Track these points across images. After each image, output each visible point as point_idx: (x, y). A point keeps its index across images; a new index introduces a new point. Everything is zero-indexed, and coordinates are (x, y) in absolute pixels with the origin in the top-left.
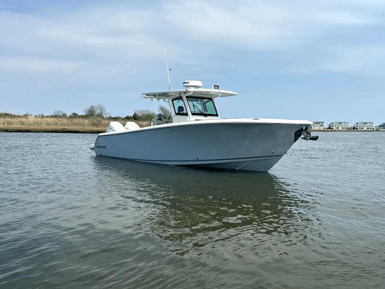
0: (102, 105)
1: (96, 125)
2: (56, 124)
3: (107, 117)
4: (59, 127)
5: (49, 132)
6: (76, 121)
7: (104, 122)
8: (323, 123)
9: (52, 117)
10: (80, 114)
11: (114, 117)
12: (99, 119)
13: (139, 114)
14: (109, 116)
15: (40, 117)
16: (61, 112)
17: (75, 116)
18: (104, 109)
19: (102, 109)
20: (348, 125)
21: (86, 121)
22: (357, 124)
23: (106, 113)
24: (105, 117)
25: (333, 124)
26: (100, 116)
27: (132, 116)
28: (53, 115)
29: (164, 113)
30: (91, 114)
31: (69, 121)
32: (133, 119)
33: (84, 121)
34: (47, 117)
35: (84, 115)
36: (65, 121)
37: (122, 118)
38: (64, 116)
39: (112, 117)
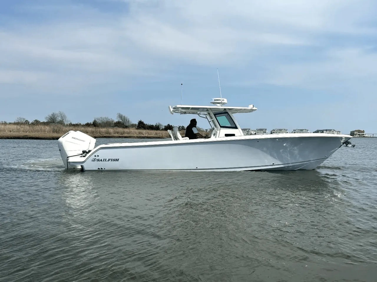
0: (63, 112)
1: (57, 132)
2: (18, 131)
3: (68, 124)
4: (22, 134)
5: (11, 138)
6: (38, 127)
7: (64, 129)
8: (266, 130)
9: (15, 124)
10: (41, 121)
11: (75, 124)
12: (60, 125)
13: (99, 121)
14: (69, 123)
15: (3, 124)
16: (23, 119)
17: (37, 123)
18: (65, 116)
19: (63, 116)
20: (287, 131)
21: (47, 128)
22: (295, 131)
23: (67, 120)
24: (66, 123)
25: (274, 131)
26: (61, 123)
27: (92, 123)
28: (16, 122)
29: (122, 120)
30: (52, 121)
31: (31, 128)
32: (92, 126)
33: (45, 128)
34: (10, 123)
35: (45, 122)
36: (27, 127)
37: (82, 124)
38: (27, 123)
39: (73, 124)
